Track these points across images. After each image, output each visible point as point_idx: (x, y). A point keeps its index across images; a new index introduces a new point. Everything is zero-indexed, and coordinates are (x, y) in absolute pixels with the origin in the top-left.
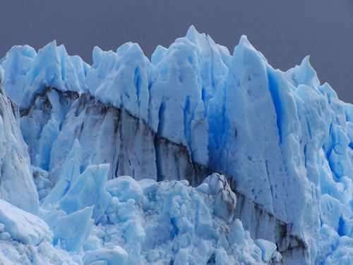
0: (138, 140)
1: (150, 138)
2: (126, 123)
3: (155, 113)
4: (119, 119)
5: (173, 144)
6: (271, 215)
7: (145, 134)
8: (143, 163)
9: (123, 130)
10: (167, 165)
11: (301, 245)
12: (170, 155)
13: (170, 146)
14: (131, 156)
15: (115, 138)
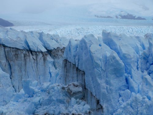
0: (71, 70)
1: (75, 69)
2: (68, 64)
3: (77, 61)
4: (66, 63)
5: (82, 71)
6: (94, 97)
7: (73, 68)
8: (73, 77)
9: (67, 67)
10: (79, 78)
11: (102, 108)
12: (80, 75)
13: (81, 72)
14: (70, 75)
15: (65, 69)
